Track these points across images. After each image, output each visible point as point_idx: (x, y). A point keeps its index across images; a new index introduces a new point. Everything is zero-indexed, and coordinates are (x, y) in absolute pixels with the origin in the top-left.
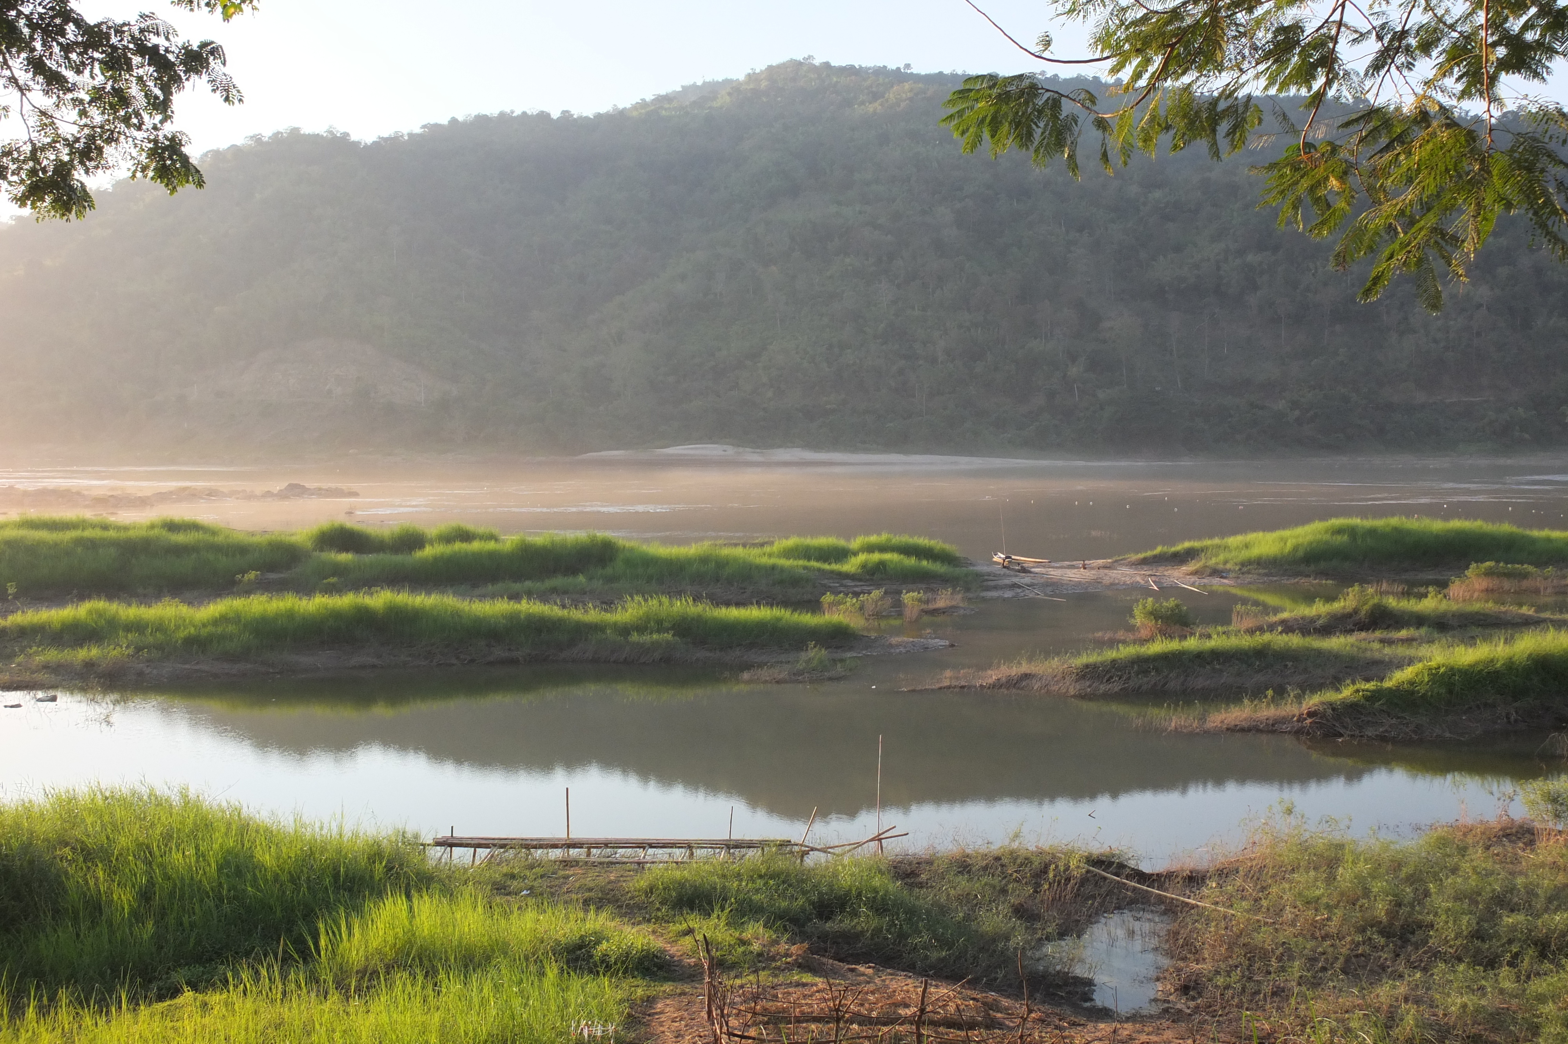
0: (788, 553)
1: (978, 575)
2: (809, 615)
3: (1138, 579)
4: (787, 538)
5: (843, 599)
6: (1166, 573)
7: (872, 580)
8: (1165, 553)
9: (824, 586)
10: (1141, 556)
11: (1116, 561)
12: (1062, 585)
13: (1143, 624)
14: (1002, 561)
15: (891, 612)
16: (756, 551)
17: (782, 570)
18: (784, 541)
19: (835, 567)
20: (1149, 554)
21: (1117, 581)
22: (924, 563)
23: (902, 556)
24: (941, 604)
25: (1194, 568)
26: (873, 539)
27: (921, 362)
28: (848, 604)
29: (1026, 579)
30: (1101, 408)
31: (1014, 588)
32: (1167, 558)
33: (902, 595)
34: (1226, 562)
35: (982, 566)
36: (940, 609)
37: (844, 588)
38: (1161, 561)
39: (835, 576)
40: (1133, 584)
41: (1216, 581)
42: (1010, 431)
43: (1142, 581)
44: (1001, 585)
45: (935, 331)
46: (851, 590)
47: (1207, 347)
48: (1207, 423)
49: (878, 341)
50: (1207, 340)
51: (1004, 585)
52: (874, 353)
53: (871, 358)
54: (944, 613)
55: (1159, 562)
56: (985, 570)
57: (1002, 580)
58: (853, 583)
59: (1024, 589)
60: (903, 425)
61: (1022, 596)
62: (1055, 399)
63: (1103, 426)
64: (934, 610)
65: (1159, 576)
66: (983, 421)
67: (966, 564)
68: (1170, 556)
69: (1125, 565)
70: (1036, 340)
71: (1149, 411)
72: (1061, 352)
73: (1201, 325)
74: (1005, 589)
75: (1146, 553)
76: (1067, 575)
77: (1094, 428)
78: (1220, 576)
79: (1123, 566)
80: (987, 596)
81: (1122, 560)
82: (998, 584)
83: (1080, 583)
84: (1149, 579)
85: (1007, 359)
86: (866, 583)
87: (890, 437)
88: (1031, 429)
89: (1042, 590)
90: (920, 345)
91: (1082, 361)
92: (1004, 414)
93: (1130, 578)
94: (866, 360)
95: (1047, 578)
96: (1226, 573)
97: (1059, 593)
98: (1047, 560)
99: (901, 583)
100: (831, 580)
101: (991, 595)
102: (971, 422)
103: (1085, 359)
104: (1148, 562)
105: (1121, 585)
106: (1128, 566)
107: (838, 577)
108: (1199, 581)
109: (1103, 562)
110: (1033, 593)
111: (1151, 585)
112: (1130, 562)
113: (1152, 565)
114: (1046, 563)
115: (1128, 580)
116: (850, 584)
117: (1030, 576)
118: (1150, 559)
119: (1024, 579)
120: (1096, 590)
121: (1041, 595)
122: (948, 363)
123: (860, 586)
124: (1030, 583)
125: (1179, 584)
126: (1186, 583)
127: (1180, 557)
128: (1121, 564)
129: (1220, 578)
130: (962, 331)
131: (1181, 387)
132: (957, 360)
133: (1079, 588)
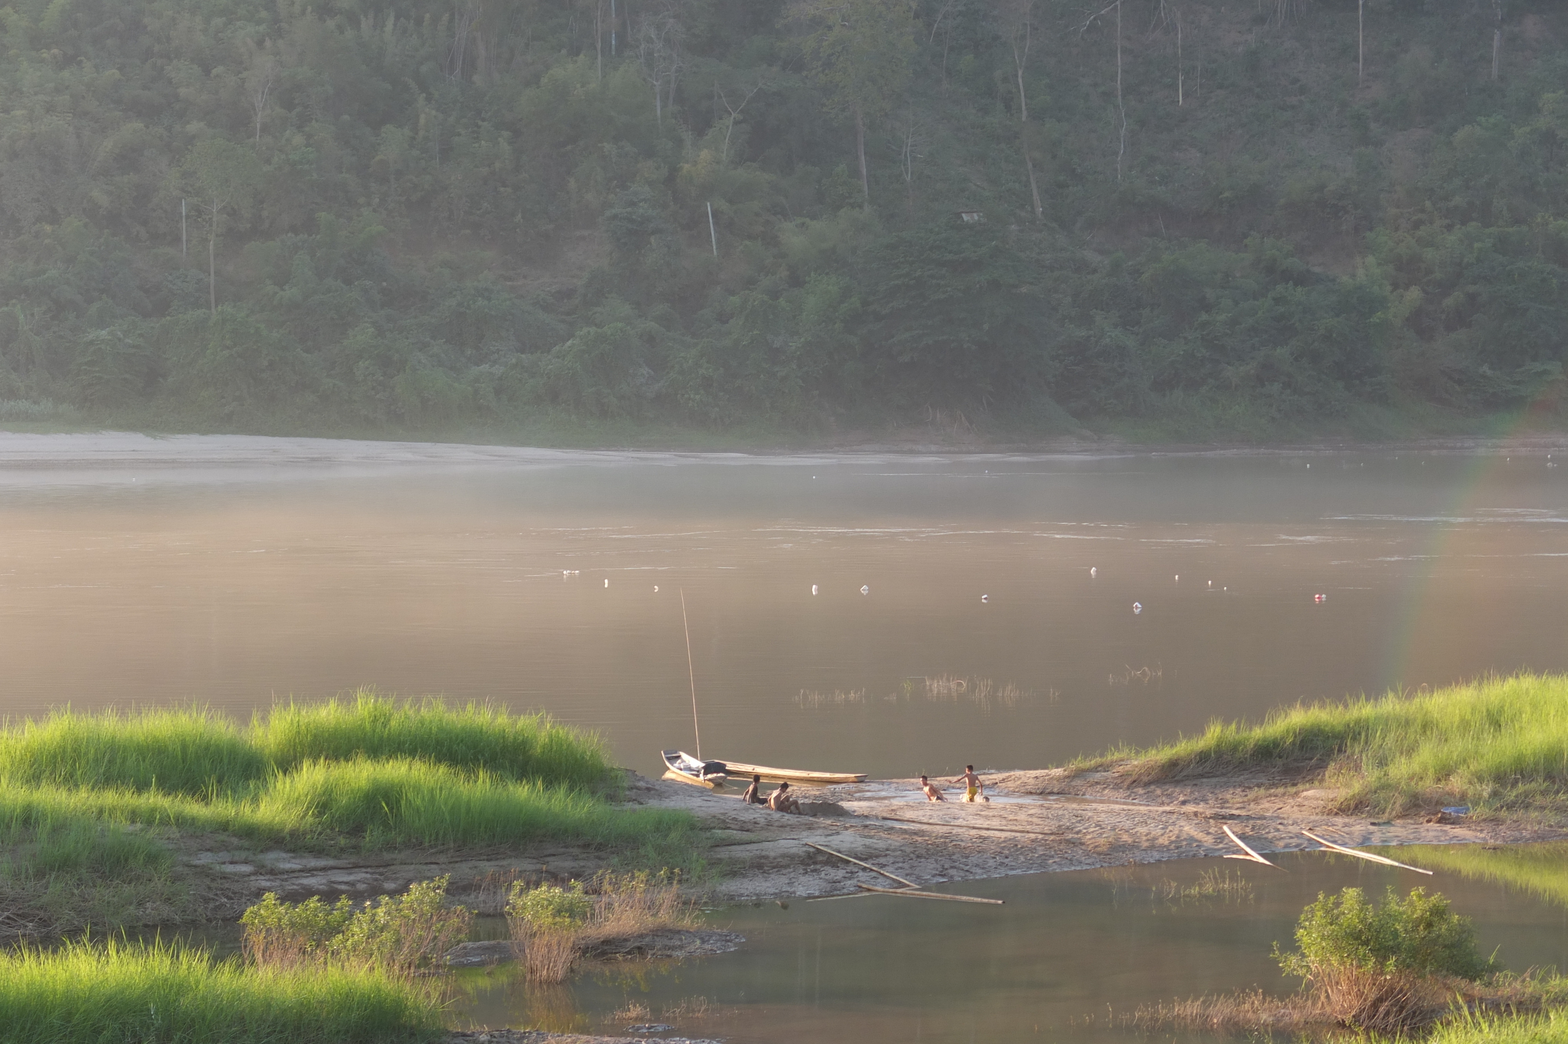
3: (1189, 829)
7: (356, 848)
8: (1234, 748)
10: (1160, 755)
11: (1080, 774)
12: (963, 852)
15: (469, 952)
19: (228, 809)
20: (1183, 748)
21: (1126, 838)
25: (1349, 791)
26: (335, 715)
27: (194, 127)
30: (796, 281)
31: (818, 867)
32: (1242, 762)
33: (510, 898)
34: (1445, 773)
35: (688, 798)
36: (626, 940)
37: (269, 880)
38: (1224, 771)
39: (235, 841)
40: (1181, 847)
41: (1431, 834)
42: (498, 353)
43: (1205, 835)
44: (775, 858)
45: (238, 23)
46: (293, 884)
47: (1121, 84)
48: (1133, 327)
49: (44, 55)
50: (1119, 64)
51: (783, 856)
52: (36, 94)
53: (24, 112)
54: (641, 950)
55: (1218, 773)
56: (703, 809)
57: (772, 841)
58: (298, 861)
59: (849, 869)
60: (141, 335)
61: (851, 889)
62: (643, 251)
63: (802, 340)
64: (607, 942)
65: (1247, 820)
66: (409, 321)
67: (634, 790)
68: (1251, 755)
69: (1111, 786)
70: (575, 58)
71: (949, 289)
72: (658, 98)
73: (1102, 15)
74: (792, 870)
75: (1172, 746)
76: (961, 820)
77: (775, 346)
78: (1439, 815)
79: (1106, 788)
80: (742, 895)
81: (1096, 769)
82: (764, 853)
83: (1016, 845)
84: (1225, 828)
85: (483, 120)
86: (340, 859)
87: (97, 375)
88: (569, 347)
89: (908, 872)
90: (191, 69)
91: (728, 127)
92: (480, 299)
93: (1163, 829)
94: (7, 116)
95: (905, 832)
96: (1453, 808)
97: (962, 878)
98: (853, 775)
99: (452, 857)
100: (221, 854)
101: (752, 890)
102: (369, 326)
103: (736, 123)
104: (1184, 773)
105: (1143, 848)
106: (1121, 790)
107: (246, 843)
108: (1379, 834)
109: (1037, 777)
110: (881, 880)
111: (1235, 848)
112: (1124, 777)
113: (1196, 785)
114: (852, 785)
115: (1160, 832)
116: (288, 866)
117: (852, 826)
118: (1189, 765)
119: (840, 837)
120: (1073, 868)
121: (908, 886)
122: (288, 132)
123: (320, 870)
124: (861, 848)
125: (1321, 844)
126: (1344, 841)
127: (1280, 757)
128: (1097, 783)
129: (1439, 821)
130: (331, 24)
131: (1043, 212)
132: (317, 121)
133: (1019, 862)
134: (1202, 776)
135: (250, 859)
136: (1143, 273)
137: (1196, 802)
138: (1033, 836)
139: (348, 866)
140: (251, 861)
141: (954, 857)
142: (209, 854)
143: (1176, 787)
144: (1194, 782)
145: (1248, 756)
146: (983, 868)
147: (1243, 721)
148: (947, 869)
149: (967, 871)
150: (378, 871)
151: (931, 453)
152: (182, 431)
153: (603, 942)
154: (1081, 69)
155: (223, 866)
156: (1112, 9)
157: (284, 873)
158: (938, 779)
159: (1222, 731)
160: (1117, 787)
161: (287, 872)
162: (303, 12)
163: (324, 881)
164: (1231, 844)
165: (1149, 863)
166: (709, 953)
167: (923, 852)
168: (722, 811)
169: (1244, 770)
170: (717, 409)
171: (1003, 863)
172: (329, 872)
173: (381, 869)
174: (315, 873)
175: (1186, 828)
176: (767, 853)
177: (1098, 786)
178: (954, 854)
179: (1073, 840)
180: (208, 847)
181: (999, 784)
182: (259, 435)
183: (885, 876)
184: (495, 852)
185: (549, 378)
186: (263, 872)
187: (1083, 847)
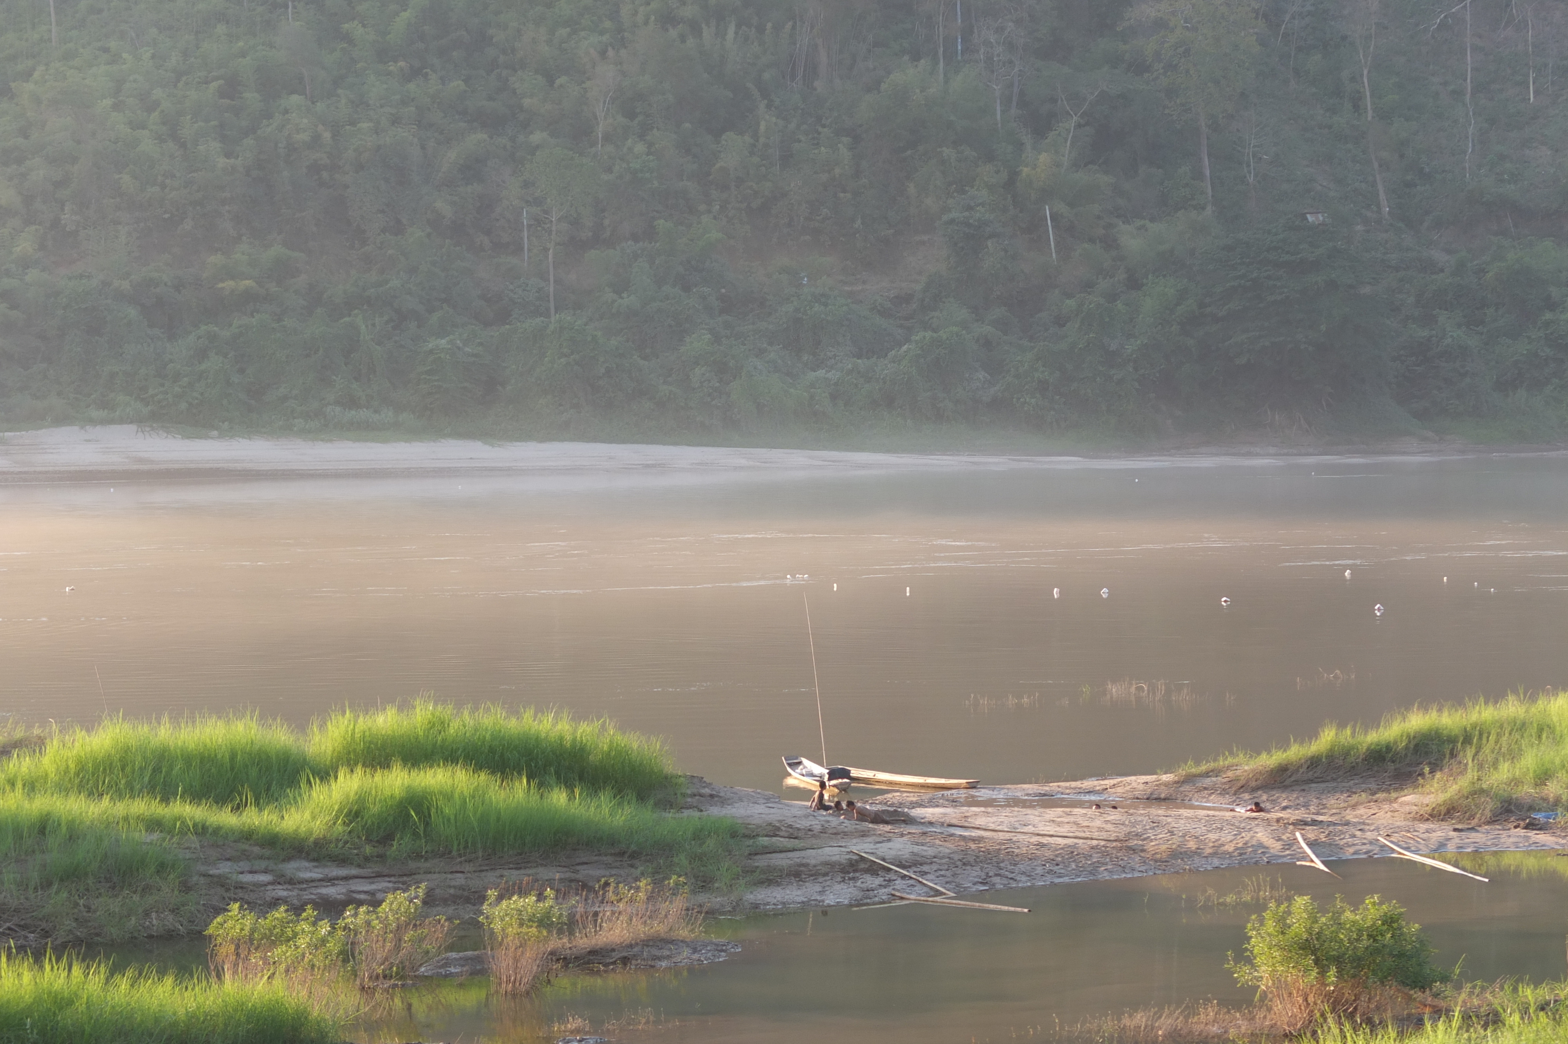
0: (96, 777)
1: (738, 835)
2: (169, 981)
3: (1262, 835)
4: (90, 724)
5: (284, 924)
6: (1350, 816)
7: (382, 857)
8: (1347, 752)
9: (221, 882)
10: (1270, 760)
11: (1189, 779)
12: (1014, 859)
13: (1279, 984)
14: (814, 786)
15: (447, 963)
17: (75, 834)
18: (80, 735)
19: (256, 818)
20: (1295, 752)
21: (1192, 845)
22: (559, 798)
23: (483, 777)
24: (615, 931)
25: (1442, 797)
26: (386, 722)
27: (537, 137)
28: (302, 942)
29: (897, 845)
30: (1134, 283)
31: (857, 874)
32: (1353, 767)
33: (484, 908)
34: (1544, 777)
35: (751, 805)
36: (613, 950)
37: (287, 889)
38: (1334, 776)
39: (256, 850)
40: (1245, 853)
41: (1512, 840)
42: (835, 359)
43: (1275, 842)
44: (815, 866)
45: (583, 34)
46: (312, 894)
47: (1472, 82)
48: (1478, 326)
49: (391, 68)
50: (1469, 62)
51: (826, 864)
52: (382, 107)
53: (371, 124)
54: (625, 961)
55: (1329, 778)
56: (763, 816)
57: (819, 848)
58: (320, 870)
59: (888, 877)
60: (481, 344)
61: (883, 897)
62: (980, 255)
63: (1139, 342)
64: (593, 952)
65: (1328, 826)
66: (746, 327)
67: (697, 797)
68: (1363, 759)
69: (1219, 792)
70: (916, 63)
71: (1286, 290)
72: (998, 101)
73: (1453, 13)
74: (829, 878)
75: (1285, 751)
76: (1030, 827)
77: (1111, 349)
78: (1527, 821)
79: (1213, 793)
80: (768, 904)
81: (1207, 774)
82: (804, 861)
83: (1072, 852)
84: (1298, 835)
85: (824, 126)
86: (364, 868)
87: (436, 383)
88: (905, 352)
89: (948, 880)
90: (536, 79)
91: (1068, 131)
92: (817, 304)
93: (1235, 835)
94: (352, 128)
95: (963, 838)
96: (1543, 814)
97: (1005, 885)
98: (965, 781)
99: (480, 866)
100: (241, 864)
101: (779, 899)
102: (706, 332)
103: (1079, 126)
104: (1293, 779)
105: (1205, 855)
106: (1227, 796)
107: (267, 852)
108: (1457, 841)
109: (1147, 783)
110: (918, 887)
111: (1301, 855)
112: (1232, 783)
113: (1304, 790)
114: (962, 791)
115: (1230, 838)
116: (307, 875)
117: (909, 833)
118: (1297, 770)
119: (890, 845)
120: (1124, 875)
121: (945, 894)
122: (630, 141)
123: (341, 879)
124: (907, 856)
125: (1393, 851)
126: (1417, 847)
127: (1393, 762)
128: (1205, 789)
129: (1526, 827)
130: (673, 33)
131: (1389, 213)
132: (658, 129)
133: (1069, 869)
134: (1312, 781)
135: (270, 868)
136: (1488, 272)
137: (1297, 807)
138: (1095, 843)
139: (372, 875)
140: (272, 871)
141: (1002, 865)
142: (229, 863)
143: (1283, 792)
144: (1303, 788)
145: (1360, 760)
146: (1029, 876)
147: (1358, 725)
148: (991, 877)
149: (1011, 879)
150: (401, 880)
151: (1269, 455)
152: (519, 439)
153: (590, 952)
154: (1431, 67)
155: (241, 876)
156: (1462, 8)
157: (303, 882)
158: (1051, 784)
159: (1336, 734)
160: (1224, 792)
161: (307, 881)
162: (646, 23)
163: (344, 891)
164: (1299, 850)
165: (1206, 870)
166: (695, 963)
167: (972, 859)
168: (781, 818)
169: (1355, 775)
170: (1052, 413)
171: (1052, 870)
172: (351, 881)
173: (405, 878)
174: (336, 882)
175: (1259, 835)
176: (808, 861)
177: (1206, 792)
178: (1003, 861)
179: (1134, 848)
180: (228, 856)
181: (1109, 790)
182: (595, 442)
183: (924, 884)
184: (525, 861)
185: (885, 383)
186: (282, 880)
187: (1142, 854)
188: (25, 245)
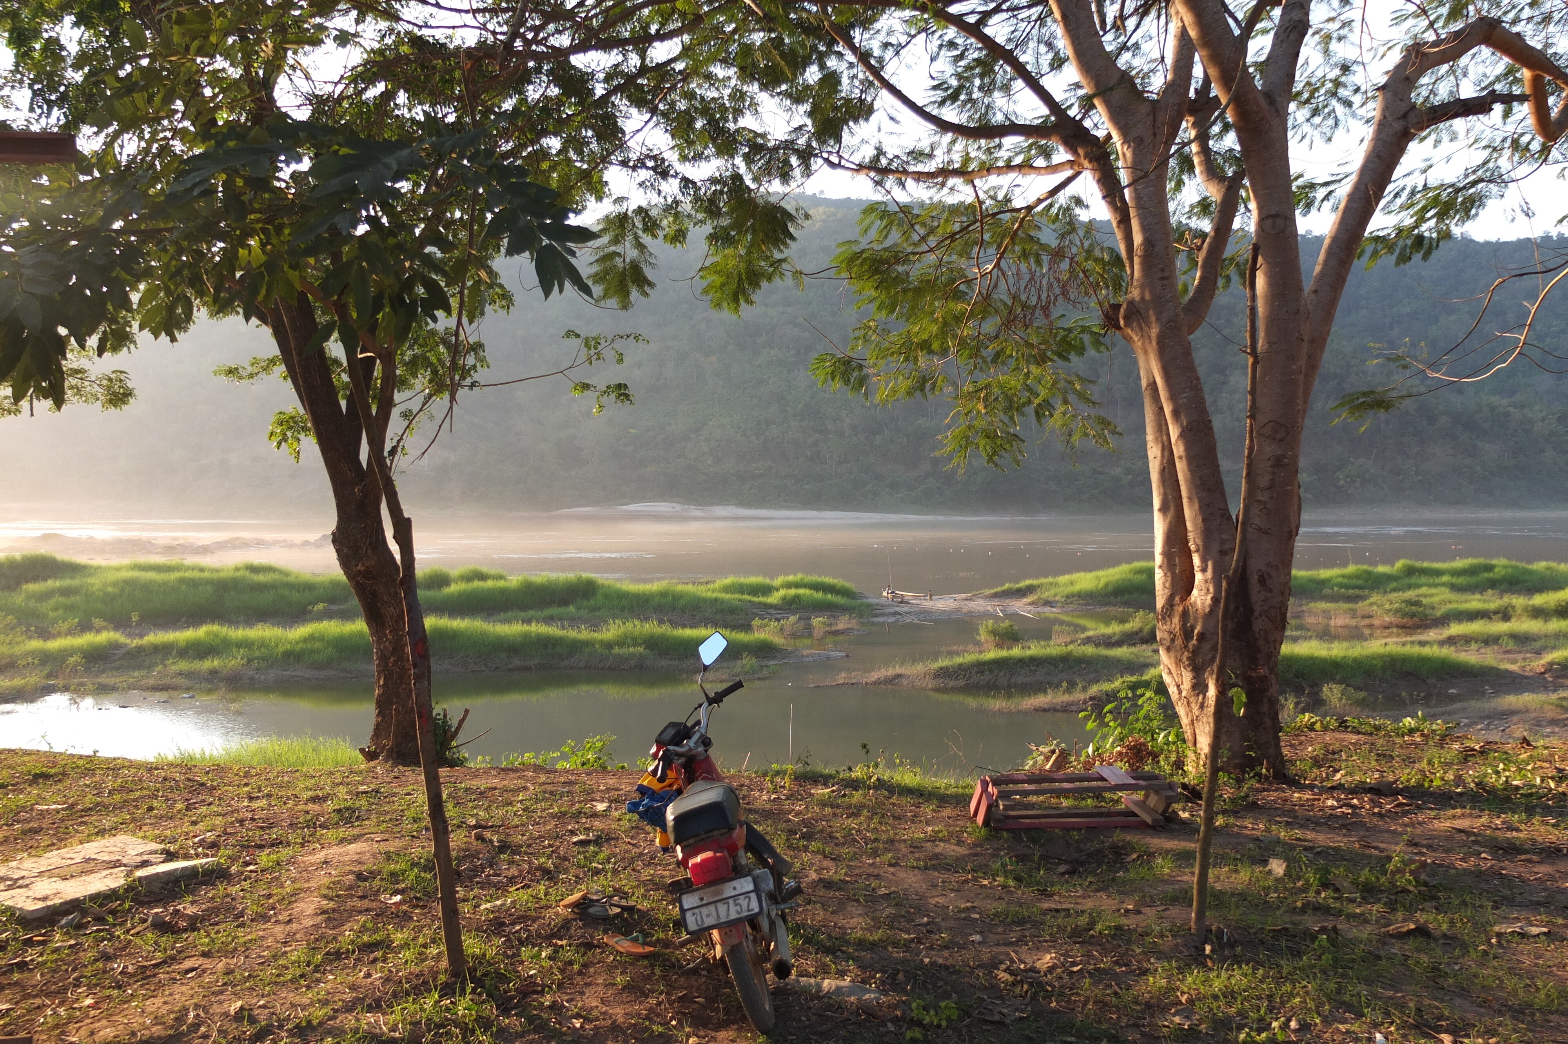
0: (727, 589)
1: (869, 605)
2: (743, 634)
3: (989, 608)
4: (725, 578)
5: (768, 622)
6: (1010, 604)
7: (790, 609)
8: (1010, 589)
9: (754, 613)
10: (993, 591)
11: (975, 595)
12: (932, 612)
13: (984, 639)
14: (888, 595)
15: (803, 633)
16: (702, 588)
17: (722, 602)
18: (724, 580)
19: (762, 599)
20: (999, 589)
21: (973, 610)
22: (829, 596)
23: (812, 591)
24: (841, 625)
25: (1032, 600)
26: (791, 578)
28: (772, 626)
29: (906, 609)
31: (896, 615)
33: (812, 620)
34: (1055, 595)
36: (840, 631)
37: (769, 615)
38: (1005, 595)
39: (762, 606)
40: (984, 612)
41: (1046, 610)
43: (992, 609)
44: (887, 613)
46: (774, 616)
52: (794, 428)
53: (791, 432)
54: (842, 633)
57: (888, 609)
58: (776, 611)
59: (902, 616)
60: (816, 487)
61: (901, 621)
65: (1005, 606)
67: (861, 597)
69: (981, 598)
74: (889, 616)
81: (979, 594)
82: (884, 612)
83: (947, 611)
84: (998, 608)
86: (786, 611)
89: (916, 617)
93: (983, 608)
95: (921, 608)
96: (1053, 604)
97: (929, 618)
99: (811, 611)
100: (759, 609)
101: (878, 620)
104: (998, 595)
105: (975, 612)
108: (1034, 610)
109: (965, 596)
110: (909, 619)
112: (984, 596)
113: (1000, 598)
114: (922, 597)
116: (773, 612)
117: (908, 606)
119: (903, 609)
121: (915, 620)
123: (780, 613)
124: (907, 612)
125: (1019, 612)
126: (1025, 611)
127: (1021, 591)
129: (1049, 607)
133: (944, 615)
134: (1002, 596)
135: (765, 610)
138: (951, 609)
145: (1013, 591)
146: (935, 616)
147: (1013, 583)
148: (926, 616)
153: (835, 631)
155: (759, 612)
158: (943, 596)
159: (1009, 585)
163: (781, 616)
164: (997, 611)
165: (974, 615)
167: (922, 612)
169: (1012, 595)
171: (940, 615)
172: (783, 614)
177: (978, 598)
180: (756, 607)
181: (956, 597)
184: (821, 610)
186: (767, 613)
187: (961, 611)
188: (710, 461)
